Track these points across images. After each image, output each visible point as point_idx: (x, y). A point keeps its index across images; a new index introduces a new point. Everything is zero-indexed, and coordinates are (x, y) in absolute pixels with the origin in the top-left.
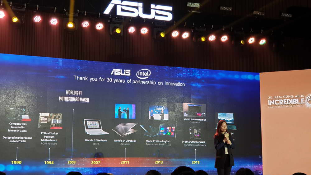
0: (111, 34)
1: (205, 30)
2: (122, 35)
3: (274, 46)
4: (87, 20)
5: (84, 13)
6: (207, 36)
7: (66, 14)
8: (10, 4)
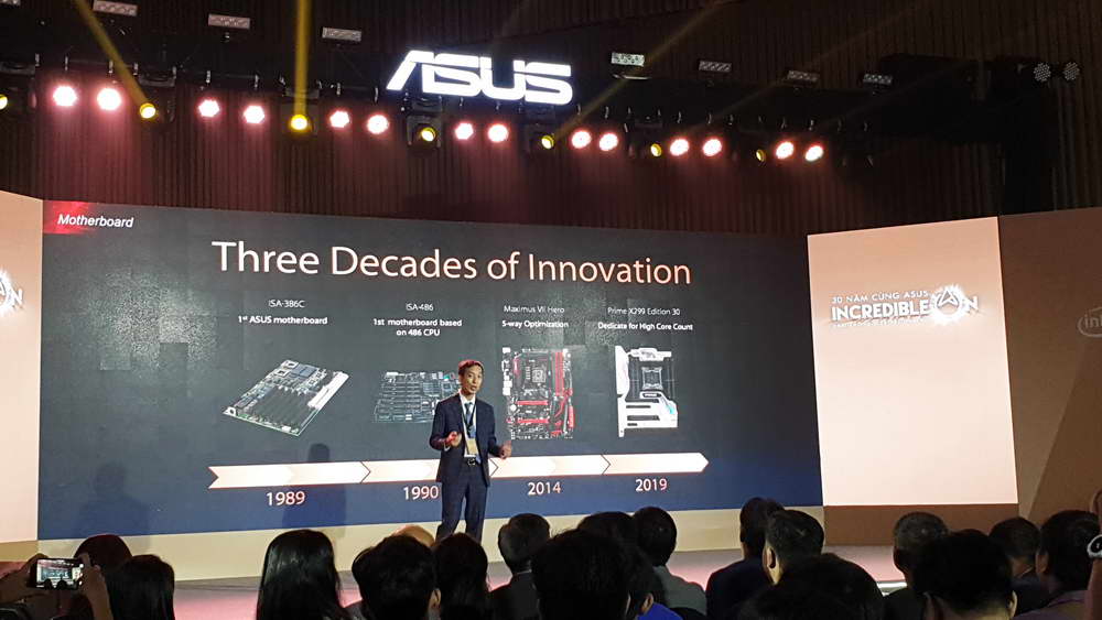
0: (410, 143)
1: (661, 125)
2: (439, 144)
3: (844, 163)
4: (343, 108)
5: (335, 89)
6: (665, 142)
7: (288, 94)
8: (132, 71)
